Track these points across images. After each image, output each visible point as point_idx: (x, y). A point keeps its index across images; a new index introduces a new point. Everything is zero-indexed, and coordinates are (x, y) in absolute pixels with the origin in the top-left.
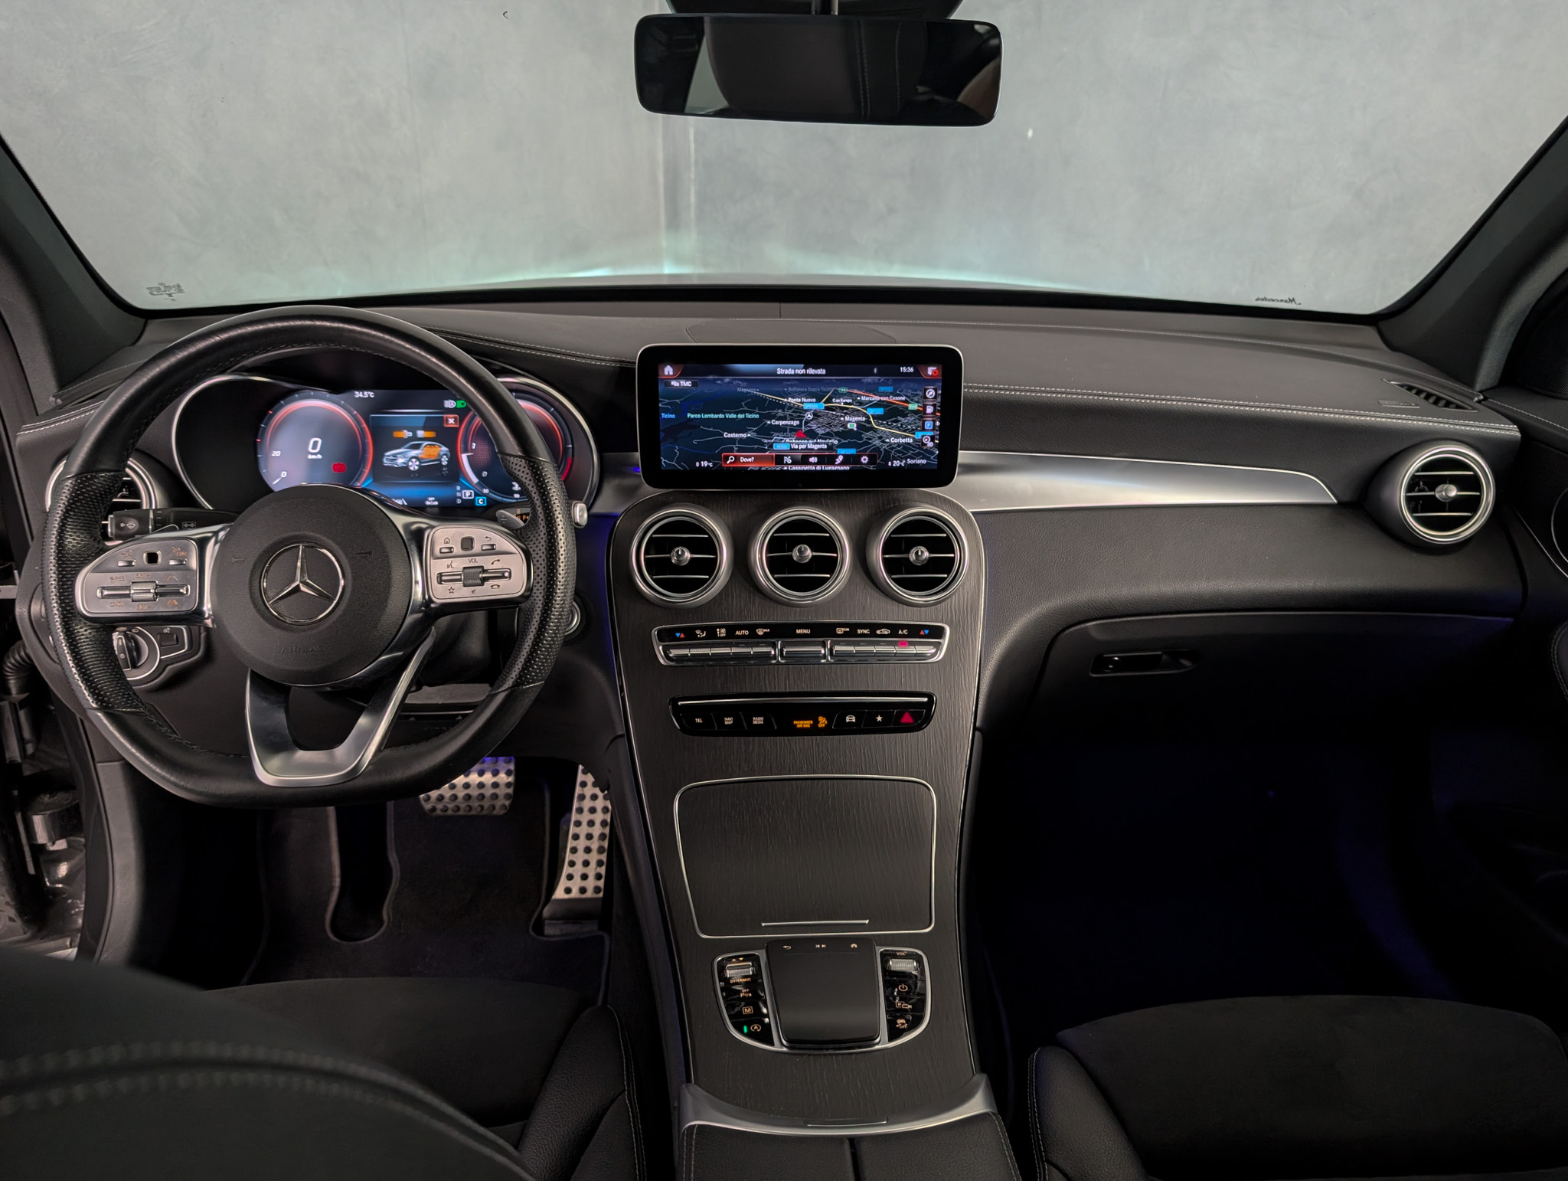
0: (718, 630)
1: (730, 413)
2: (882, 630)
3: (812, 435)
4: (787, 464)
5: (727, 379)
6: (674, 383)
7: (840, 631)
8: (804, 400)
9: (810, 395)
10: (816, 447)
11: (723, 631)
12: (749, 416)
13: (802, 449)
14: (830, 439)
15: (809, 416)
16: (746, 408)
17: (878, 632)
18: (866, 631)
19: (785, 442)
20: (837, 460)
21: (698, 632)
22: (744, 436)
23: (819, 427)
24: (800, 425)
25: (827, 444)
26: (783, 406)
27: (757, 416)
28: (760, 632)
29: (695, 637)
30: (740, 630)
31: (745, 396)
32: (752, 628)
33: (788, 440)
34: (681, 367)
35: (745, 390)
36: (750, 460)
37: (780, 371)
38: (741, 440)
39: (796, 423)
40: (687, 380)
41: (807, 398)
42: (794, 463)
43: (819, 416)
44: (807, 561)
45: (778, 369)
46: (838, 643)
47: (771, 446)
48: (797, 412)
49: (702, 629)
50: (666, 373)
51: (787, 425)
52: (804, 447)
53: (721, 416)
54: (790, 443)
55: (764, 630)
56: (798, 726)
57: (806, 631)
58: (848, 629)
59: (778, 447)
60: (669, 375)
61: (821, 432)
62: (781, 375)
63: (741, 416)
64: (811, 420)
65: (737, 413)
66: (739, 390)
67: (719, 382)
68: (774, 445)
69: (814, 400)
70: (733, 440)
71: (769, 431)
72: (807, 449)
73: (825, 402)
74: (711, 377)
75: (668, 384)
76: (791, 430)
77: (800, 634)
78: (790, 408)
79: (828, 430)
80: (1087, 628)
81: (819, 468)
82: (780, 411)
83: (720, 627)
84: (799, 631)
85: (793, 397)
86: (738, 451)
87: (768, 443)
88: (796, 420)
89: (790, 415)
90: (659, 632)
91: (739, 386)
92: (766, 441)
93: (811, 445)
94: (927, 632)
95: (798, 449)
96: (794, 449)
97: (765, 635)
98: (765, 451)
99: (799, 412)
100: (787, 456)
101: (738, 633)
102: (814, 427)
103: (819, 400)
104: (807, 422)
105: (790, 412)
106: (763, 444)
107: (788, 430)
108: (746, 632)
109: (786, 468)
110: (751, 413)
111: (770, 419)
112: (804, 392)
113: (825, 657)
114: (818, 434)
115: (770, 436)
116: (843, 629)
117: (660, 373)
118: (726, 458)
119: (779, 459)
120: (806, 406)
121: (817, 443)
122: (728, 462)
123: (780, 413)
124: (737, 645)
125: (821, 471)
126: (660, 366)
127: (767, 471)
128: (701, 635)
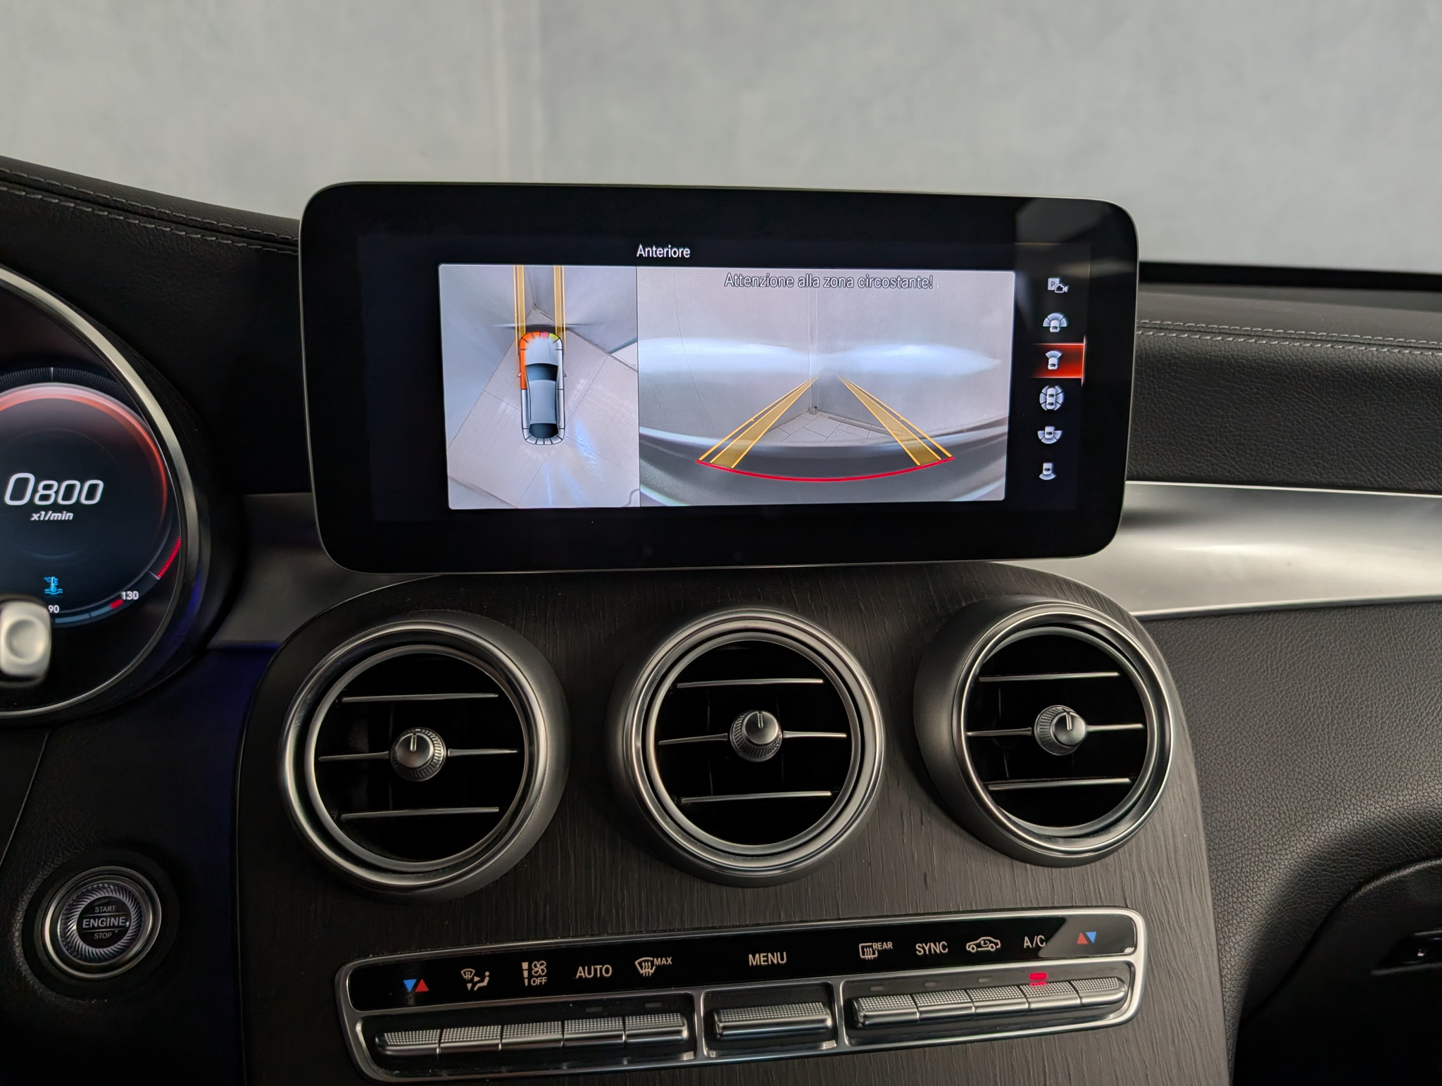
0: (525, 965)
2: (981, 940)
7: (869, 952)
11: (540, 967)
17: (971, 947)
18: (938, 948)
21: (467, 974)
29: (460, 991)
30: (589, 963)
32: (623, 956)
44: (770, 756)
46: (868, 991)
49: (479, 962)
55: (657, 962)
57: (775, 958)
58: (889, 945)
77: (758, 968)
80: (1401, 881)
83: (532, 955)
84: (756, 960)
90: (356, 977)
94: (1092, 936)
97: (662, 978)
101: (581, 973)
108: (604, 970)
113: (833, 1034)
116: (877, 946)
124: (580, 1012)
128: (474, 984)
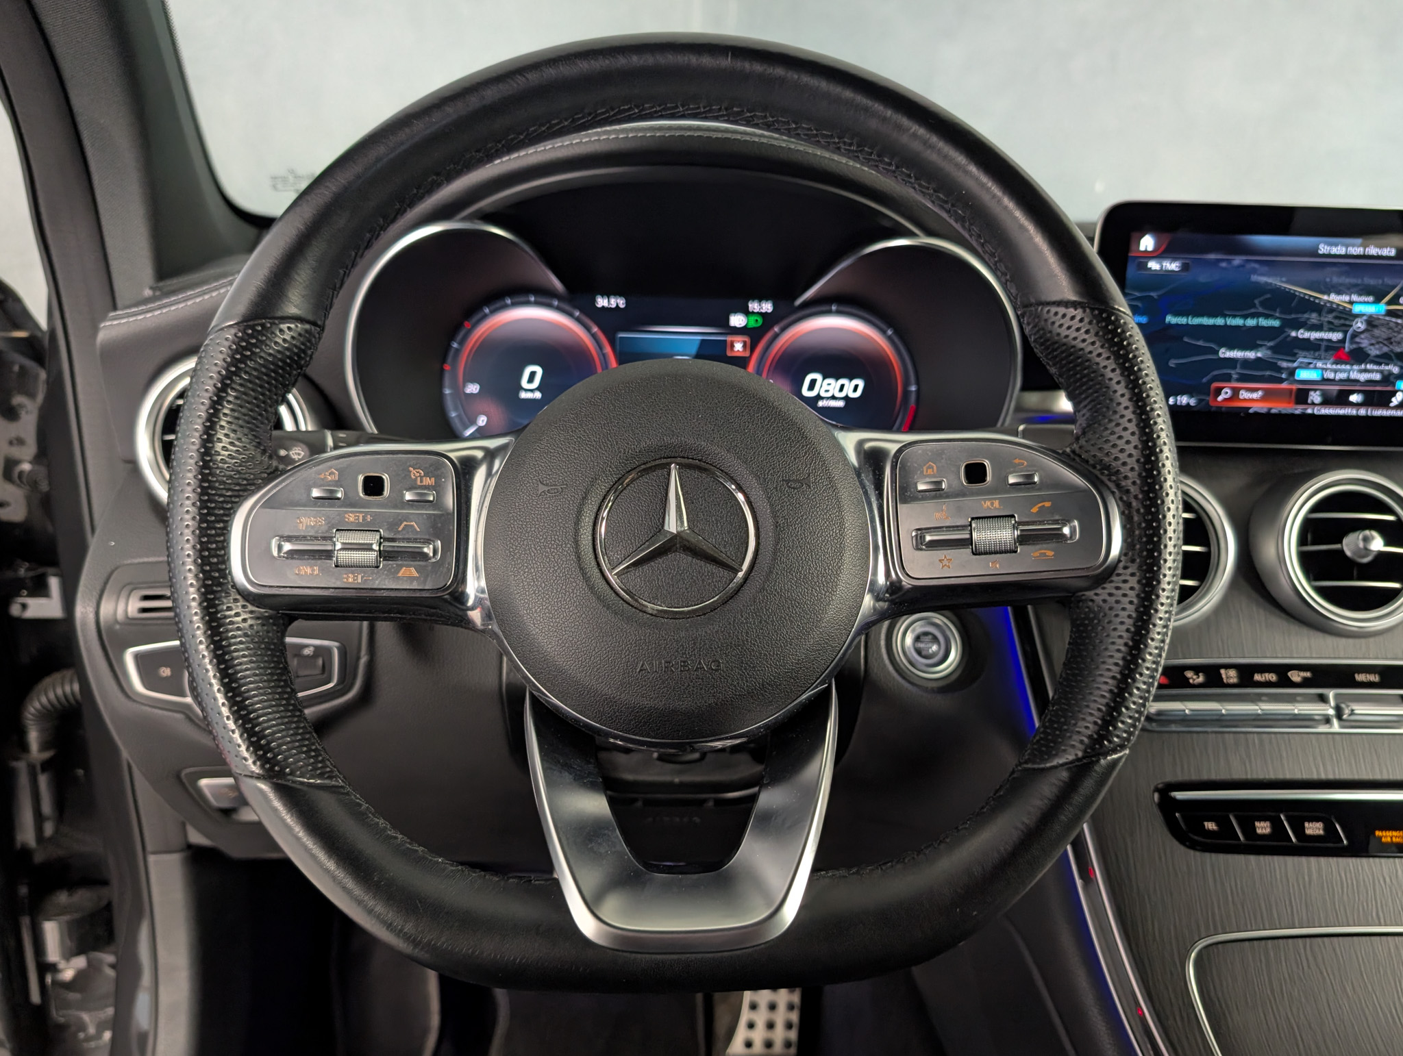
0: (1223, 672)
1: (1234, 316)
3: (1359, 356)
4: (1313, 404)
5: (1238, 260)
6: (1153, 265)
8: (1355, 298)
9: (1365, 290)
10: (1363, 377)
11: (1234, 673)
12: (1264, 322)
13: (1341, 380)
14: (1388, 364)
15: (1360, 325)
16: (1261, 310)
19: (1315, 368)
20: (1393, 399)
21: (1189, 674)
22: (1251, 355)
23: (1372, 344)
24: (1343, 341)
25: (1381, 372)
26: (1318, 308)
27: (1276, 323)
28: (1295, 676)
29: (1186, 683)
30: (1260, 673)
31: (1261, 290)
32: (1280, 670)
33: (1320, 364)
34: (1167, 238)
35: (1263, 279)
36: (1255, 395)
37: (1324, 249)
38: (1246, 363)
39: (1336, 336)
40: (1174, 259)
41: (1360, 295)
42: (1326, 402)
43: (1375, 326)
45: (1321, 246)
47: (1292, 372)
48: (1339, 318)
49: (1195, 670)
50: (1142, 248)
51: (1322, 340)
52: (1343, 376)
53: (1219, 321)
54: (1323, 369)
55: (1303, 674)
56: (1383, 840)
57: (1371, 678)
59: (1303, 375)
60: (1146, 251)
61: (1374, 352)
62: (1324, 256)
63: (1251, 322)
64: (1362, 332)
65: (1245, 317)
66: (1255, 278)
67: (1224, 265)
68: (1297, 371)
69: (1371, 299)
70: (1232, 362)
71: (1292, 348)
72: (1349, 381)
73: (1389, 303)
74: (1212, 256)
75: (1143, 266)
76: (1328, 349)
77: (1363, 682)
78: (1331, 310)
79: (1385, 349)
81: (1362, 412)
82: (1314, 315)
83: (1227, 666)
84: (1361, 678)
85: (1339, 293)
86: (1238, 380)
87: (1288, 368)
88: (1338, 331)
89: (1330, 323)
91: (1254, 271)
92: (1284, 364)
93: (1356, 373)
95: (1333, 380)
96: (1328, 380)
97: (1305, 683)
98: (1281, 381)
99: (1344, 317)
100: (1315, 390)
101: (1257, 677)
102: (1364, 342)
103: (1378, 300)
104: (1355, 335)
105: (1330, 317)
106: (1280, 370)
107: (1323, 348)
109: (1309, 411)
110: (1267, 316)
111: (1297, 329)
112: (1356, 285)
114: (1369, 355)
115: (1293, 356)
117: (1133, 247)
118: (1218, 391)
119: (1301, 396)
120: (1357, 309)
121: (1366, 371)
122: (1220, 398)
123: (1314, 318)
124: (1258, 698)
125: (1367, 418)
126: (1134, 235)
127: (1280, 416)
128: (1194, 680)
